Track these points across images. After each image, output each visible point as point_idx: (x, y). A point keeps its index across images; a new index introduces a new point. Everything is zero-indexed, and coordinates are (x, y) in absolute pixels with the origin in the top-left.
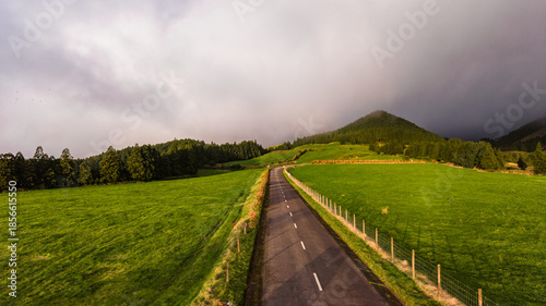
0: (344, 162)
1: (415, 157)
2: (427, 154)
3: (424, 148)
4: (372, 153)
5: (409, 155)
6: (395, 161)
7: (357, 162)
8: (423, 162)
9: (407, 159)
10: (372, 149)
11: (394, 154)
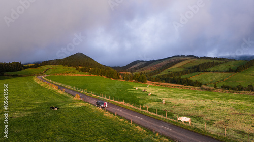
0: (67, 75)
1: (93, 74)
2: (97, 73)
3: (96, 71)
4: (77, 71)
5: (91, 73)
6: (86, 75)
7: (71, 75)
8: (96, 76)
9: (91, 75)
10: (77, 69)
11: (85, 72)
